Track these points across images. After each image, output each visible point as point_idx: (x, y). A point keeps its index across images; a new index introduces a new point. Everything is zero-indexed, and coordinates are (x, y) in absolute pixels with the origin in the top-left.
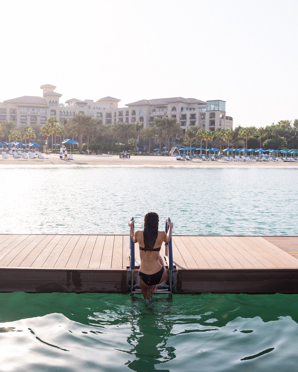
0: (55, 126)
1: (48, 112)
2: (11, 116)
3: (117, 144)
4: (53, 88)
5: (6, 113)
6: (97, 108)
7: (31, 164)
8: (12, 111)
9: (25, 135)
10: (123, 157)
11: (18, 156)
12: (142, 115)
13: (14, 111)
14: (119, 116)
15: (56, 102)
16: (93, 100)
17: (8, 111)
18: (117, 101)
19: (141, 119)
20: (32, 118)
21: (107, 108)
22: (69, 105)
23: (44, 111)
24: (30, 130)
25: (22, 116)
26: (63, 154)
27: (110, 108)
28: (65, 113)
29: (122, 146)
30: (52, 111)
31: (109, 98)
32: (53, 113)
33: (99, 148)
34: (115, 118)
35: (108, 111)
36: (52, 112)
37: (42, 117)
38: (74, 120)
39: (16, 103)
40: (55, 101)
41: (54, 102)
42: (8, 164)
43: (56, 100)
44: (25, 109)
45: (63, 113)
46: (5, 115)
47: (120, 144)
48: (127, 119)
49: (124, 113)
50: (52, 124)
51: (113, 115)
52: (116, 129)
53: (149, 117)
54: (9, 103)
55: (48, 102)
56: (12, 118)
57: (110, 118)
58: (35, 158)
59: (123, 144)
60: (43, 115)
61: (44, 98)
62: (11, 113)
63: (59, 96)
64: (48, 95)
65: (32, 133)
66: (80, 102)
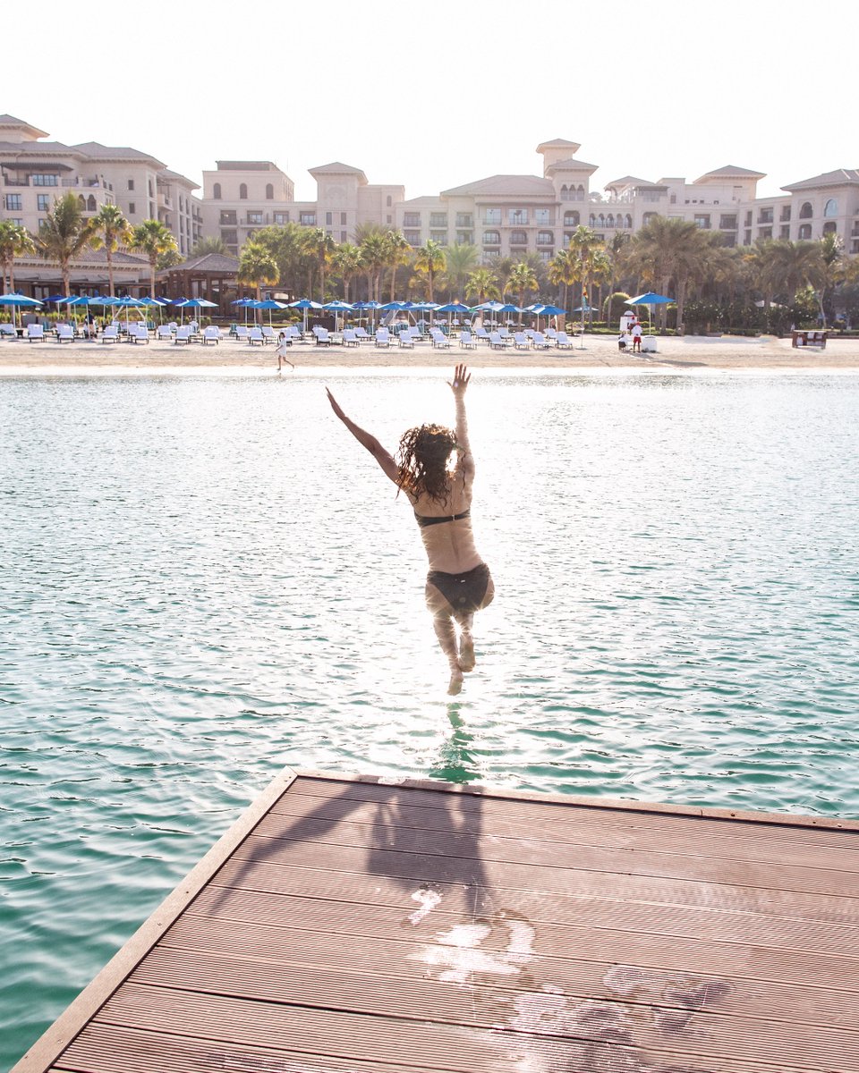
0: (592, 254)
1: (557, 217)
2: (458, 232)
3: (762, 304)
4: (571, 148)
5: (446, 226)
6: (695, 202)
7: (546, 366)
8: (463, 219)
9: (509, 284)
10: (805, 344)
11: (501, 343)
12: (831, 217)
13: (466, 219)
14: (760, 221)
15: (581, 188)
16: (684, 179)
17: (452, 219)
18: (755, 177)
19: (830, 227)
20: (515, 236)
21: (725, 200)
22: (616, 195)
23: (547, 217)
24: (523, 269)
25: (487, 232)
26: (627, 336)
27: (734, 199)
28: (603, 219)
29: (778, 309)
30: (568, 214)
31: (730, 169)
32: (572, 219)
34: (749, 228)
35: (728, 210)
36: (567, 219)
37: (542, 232)
38: (646, 236)
39: (471, 197)
40: (577, 187)
41: (574, 189)
42: (483, 366)
43: (580, 183)
44: (497, 211)
45: (599, 220)
46: (445, 231)
47: (773, 305)
48: (786, 230)
49: (777, 214)
50: (585, 251)
51: (741, 220)
52: (761, 261)
53: (854, 222)
54: (455, 196)
55: (558, 191)
56: (462, 237)
57: (734, 228)
58: (547, 347)
59: (780, 306)
60: (543, 227)
61: (547, 177)
62: (459, 224)
63: (587, 170)
64: (560, 170)
65: (529, 277)
66: (647, 185)
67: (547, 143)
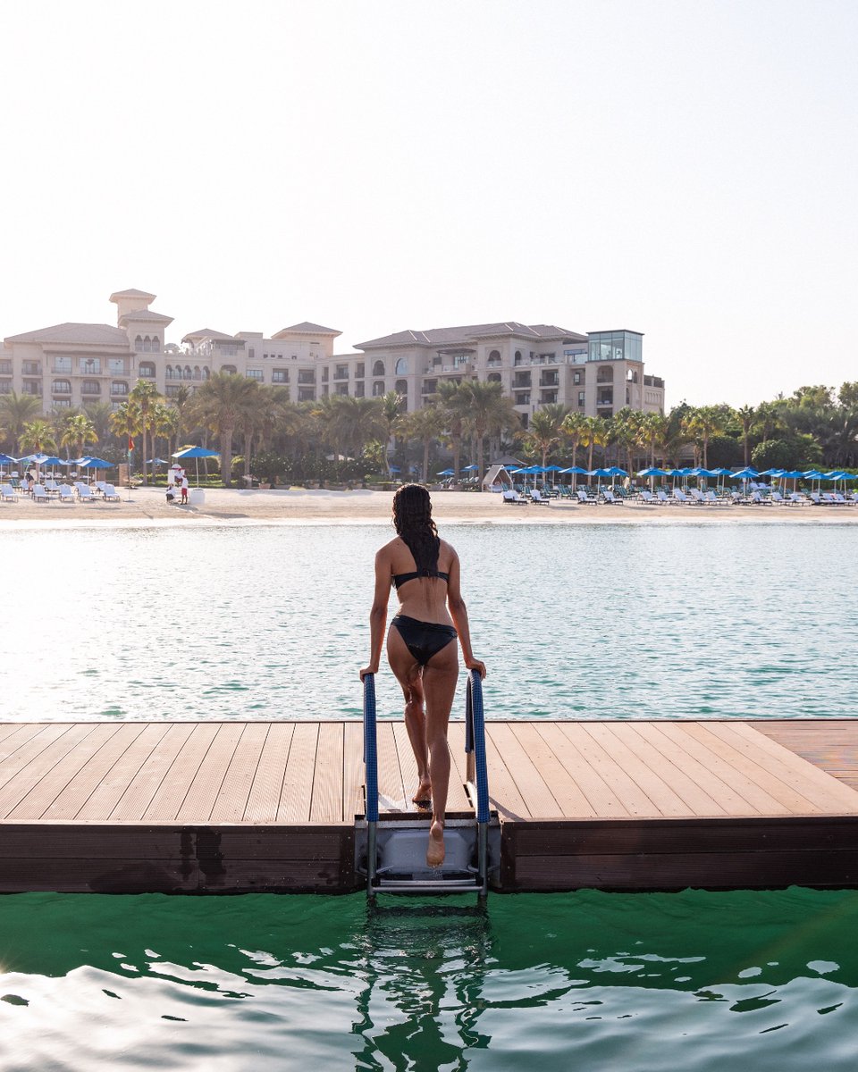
0: (153, 407)
1: (132, 368)
2: (25, 380)
3: (331, 458)
4: (146, 299)
5: (11, 373)
6: (273, 356)
7: (84, 518)
8: (30, 367)
9: (67, 436)
11: (45, 496)
12: (402, 374)
13: (34, 367)
14: (337, 377)
15: (156, 339)
16: (262, 334)
17: (17, 367)
18: (332, 334)
19: (401, 385)
20: (87, 385)
21: (304, 355)
22: (193, 347)
23: (121, 367)
24: (80, 420)
25: (56, 381)
26: (175, 488)
27: (311, 355)
28: (180, 370)
29: (345, 462)
30: (144, 364)
31: (306, 325)
32: (148, 370)
33: (280, 469)
34: (326, 384)
35: (306, 365)
36: (143, 369)
37: (116, 382)
38: (208, 391)
39: (40, 344)
40: (152, 338)
41: (150, 341)
42: (17, 518)
43: (146, 334)
44: (67, 360)
45: (177, 371)
46: (10, 379)
47: (341, 458)
48: (360, 386)
49: (352, 371)
50: (145, 404)
51: (319, 375)
52: (328, 417)
53: (423, 381)
54: (20, 343)
55: (132, 340)
56: (29, 386)
57: (312, 383)
58: (94, 500)
59: (349, 459)
60: (118, 378)
61: (122, 327)
62: (25, 371)
63: (162, 322)
64: (133, 321)
65: (87, 429)
66: (225, 338)
67: (121, 293)
